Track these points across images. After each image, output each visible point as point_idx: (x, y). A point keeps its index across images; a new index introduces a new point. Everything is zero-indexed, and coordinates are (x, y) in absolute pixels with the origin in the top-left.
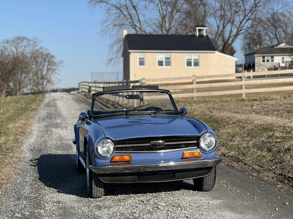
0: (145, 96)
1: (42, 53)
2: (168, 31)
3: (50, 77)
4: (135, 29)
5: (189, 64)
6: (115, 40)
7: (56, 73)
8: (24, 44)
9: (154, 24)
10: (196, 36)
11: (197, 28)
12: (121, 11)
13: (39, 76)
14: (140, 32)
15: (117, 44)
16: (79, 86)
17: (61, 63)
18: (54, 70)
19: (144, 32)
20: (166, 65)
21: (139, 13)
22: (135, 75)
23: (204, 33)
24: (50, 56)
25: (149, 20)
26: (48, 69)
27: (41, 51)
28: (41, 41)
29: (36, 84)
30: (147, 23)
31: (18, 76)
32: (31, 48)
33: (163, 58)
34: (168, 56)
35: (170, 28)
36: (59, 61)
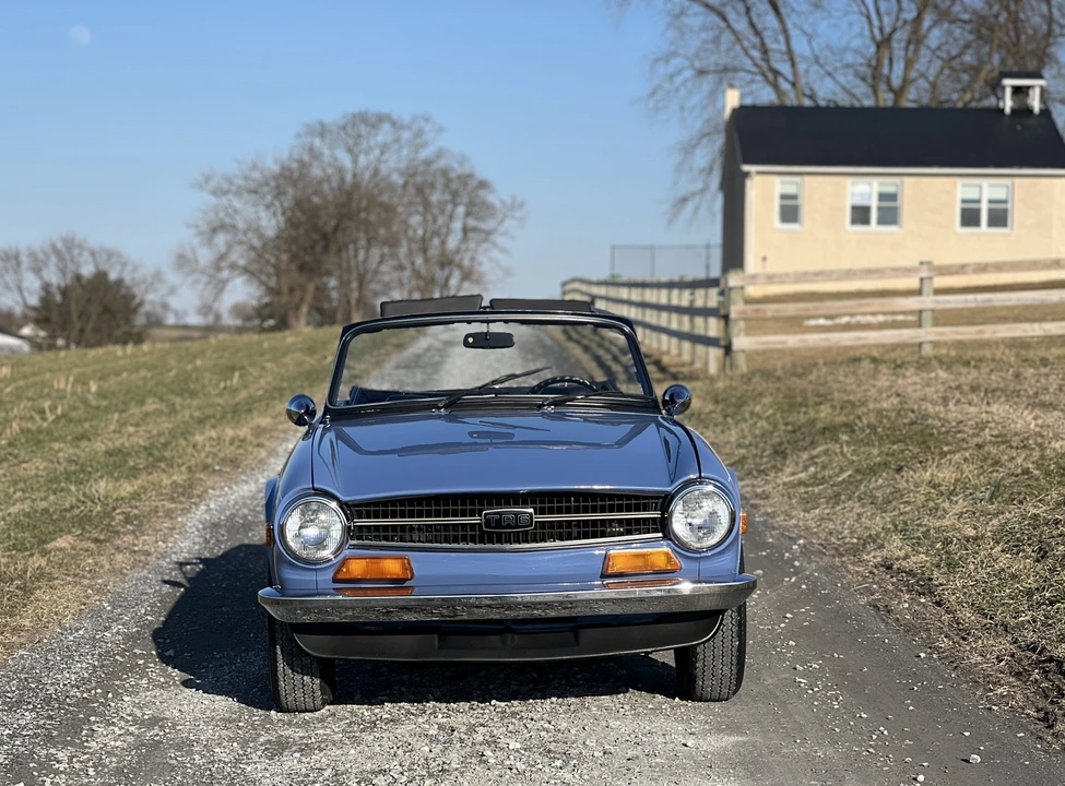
0: (738, 335)
1: (445, 172)
2: (898, 93)
3: (472, 259)
4: (776, 86)
5: (970, 218)
6: (698, 125)
7: (495, 244)
8: (380, 138)
9: (848, 66)
10: (1003, 110)
11: (1008, 82)
12: (724, 19)
13: (434, 252)
14: (792, 100)
15: (705, 140)
16: (564, 293)
17: (513, 208)
18: (489, 233)
19: (812, 97)
20: (881, 222)
21: (789, 25)
22: (764, 259)
23: (1033, 100)
24: (473, 183)
25: (828, 53)
26: (465, 230)
27: (442, 163)
28: (441, 130)
29: (422, 283)
30: (822, 66)
31: (356, 256)
32: (405, 152)
33: (870, 196)
34: (890, 189)
35: (906, 82)
36: (508, 201)
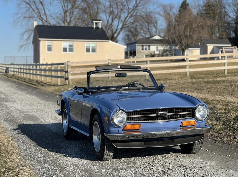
0: (70, 76)
2: (69, 23)
4: (42, 21)
5: (88, 50)
6: (24, 29)
9: (57, 17)
10: (93, 28)
11: (94, 22)
12: (30, 6)
14: (46, 24)
15: (26, 33)
19: (51, 24)
20: (69, 51)
21: (45, 8)
22: (44, 59)
23: (99, 25)
25: (53, 14)
30: (52, 17)
33: (67, 45)
34: (71, 44)
35: (70, 21)
